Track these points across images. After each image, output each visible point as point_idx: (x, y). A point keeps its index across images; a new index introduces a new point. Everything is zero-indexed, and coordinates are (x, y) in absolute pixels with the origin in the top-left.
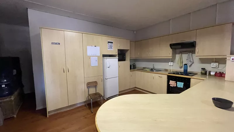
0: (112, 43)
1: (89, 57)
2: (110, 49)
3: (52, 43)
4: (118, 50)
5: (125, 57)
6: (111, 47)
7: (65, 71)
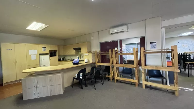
0: (45, 47)
1: (31, 55)
2: (44, 51)
3: (7, 50)
4: (50, 51)
5: (56, 54)
6: (45, 50)
7: (15, 63)
